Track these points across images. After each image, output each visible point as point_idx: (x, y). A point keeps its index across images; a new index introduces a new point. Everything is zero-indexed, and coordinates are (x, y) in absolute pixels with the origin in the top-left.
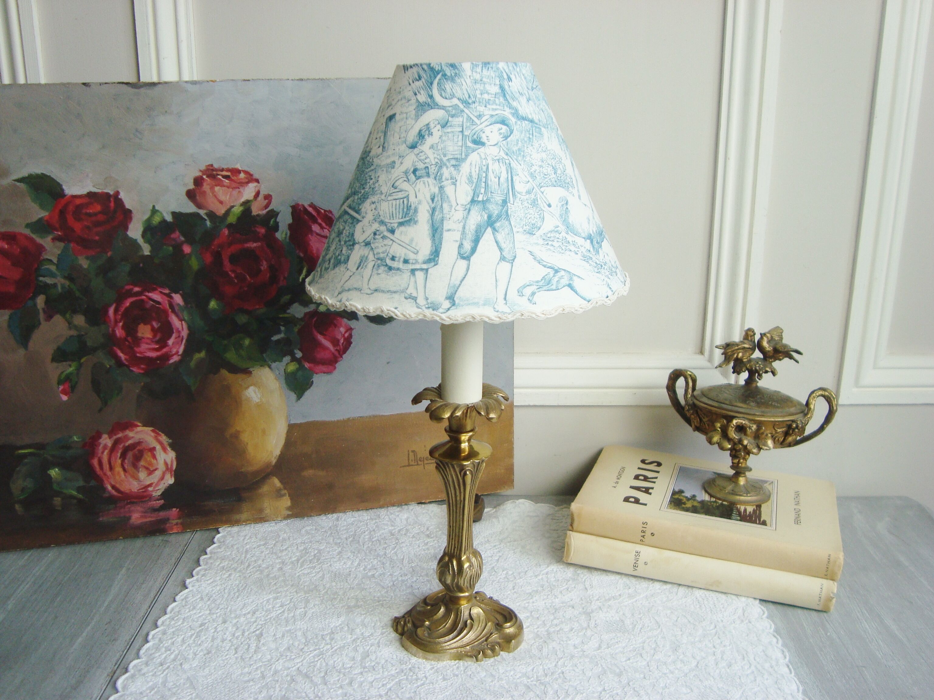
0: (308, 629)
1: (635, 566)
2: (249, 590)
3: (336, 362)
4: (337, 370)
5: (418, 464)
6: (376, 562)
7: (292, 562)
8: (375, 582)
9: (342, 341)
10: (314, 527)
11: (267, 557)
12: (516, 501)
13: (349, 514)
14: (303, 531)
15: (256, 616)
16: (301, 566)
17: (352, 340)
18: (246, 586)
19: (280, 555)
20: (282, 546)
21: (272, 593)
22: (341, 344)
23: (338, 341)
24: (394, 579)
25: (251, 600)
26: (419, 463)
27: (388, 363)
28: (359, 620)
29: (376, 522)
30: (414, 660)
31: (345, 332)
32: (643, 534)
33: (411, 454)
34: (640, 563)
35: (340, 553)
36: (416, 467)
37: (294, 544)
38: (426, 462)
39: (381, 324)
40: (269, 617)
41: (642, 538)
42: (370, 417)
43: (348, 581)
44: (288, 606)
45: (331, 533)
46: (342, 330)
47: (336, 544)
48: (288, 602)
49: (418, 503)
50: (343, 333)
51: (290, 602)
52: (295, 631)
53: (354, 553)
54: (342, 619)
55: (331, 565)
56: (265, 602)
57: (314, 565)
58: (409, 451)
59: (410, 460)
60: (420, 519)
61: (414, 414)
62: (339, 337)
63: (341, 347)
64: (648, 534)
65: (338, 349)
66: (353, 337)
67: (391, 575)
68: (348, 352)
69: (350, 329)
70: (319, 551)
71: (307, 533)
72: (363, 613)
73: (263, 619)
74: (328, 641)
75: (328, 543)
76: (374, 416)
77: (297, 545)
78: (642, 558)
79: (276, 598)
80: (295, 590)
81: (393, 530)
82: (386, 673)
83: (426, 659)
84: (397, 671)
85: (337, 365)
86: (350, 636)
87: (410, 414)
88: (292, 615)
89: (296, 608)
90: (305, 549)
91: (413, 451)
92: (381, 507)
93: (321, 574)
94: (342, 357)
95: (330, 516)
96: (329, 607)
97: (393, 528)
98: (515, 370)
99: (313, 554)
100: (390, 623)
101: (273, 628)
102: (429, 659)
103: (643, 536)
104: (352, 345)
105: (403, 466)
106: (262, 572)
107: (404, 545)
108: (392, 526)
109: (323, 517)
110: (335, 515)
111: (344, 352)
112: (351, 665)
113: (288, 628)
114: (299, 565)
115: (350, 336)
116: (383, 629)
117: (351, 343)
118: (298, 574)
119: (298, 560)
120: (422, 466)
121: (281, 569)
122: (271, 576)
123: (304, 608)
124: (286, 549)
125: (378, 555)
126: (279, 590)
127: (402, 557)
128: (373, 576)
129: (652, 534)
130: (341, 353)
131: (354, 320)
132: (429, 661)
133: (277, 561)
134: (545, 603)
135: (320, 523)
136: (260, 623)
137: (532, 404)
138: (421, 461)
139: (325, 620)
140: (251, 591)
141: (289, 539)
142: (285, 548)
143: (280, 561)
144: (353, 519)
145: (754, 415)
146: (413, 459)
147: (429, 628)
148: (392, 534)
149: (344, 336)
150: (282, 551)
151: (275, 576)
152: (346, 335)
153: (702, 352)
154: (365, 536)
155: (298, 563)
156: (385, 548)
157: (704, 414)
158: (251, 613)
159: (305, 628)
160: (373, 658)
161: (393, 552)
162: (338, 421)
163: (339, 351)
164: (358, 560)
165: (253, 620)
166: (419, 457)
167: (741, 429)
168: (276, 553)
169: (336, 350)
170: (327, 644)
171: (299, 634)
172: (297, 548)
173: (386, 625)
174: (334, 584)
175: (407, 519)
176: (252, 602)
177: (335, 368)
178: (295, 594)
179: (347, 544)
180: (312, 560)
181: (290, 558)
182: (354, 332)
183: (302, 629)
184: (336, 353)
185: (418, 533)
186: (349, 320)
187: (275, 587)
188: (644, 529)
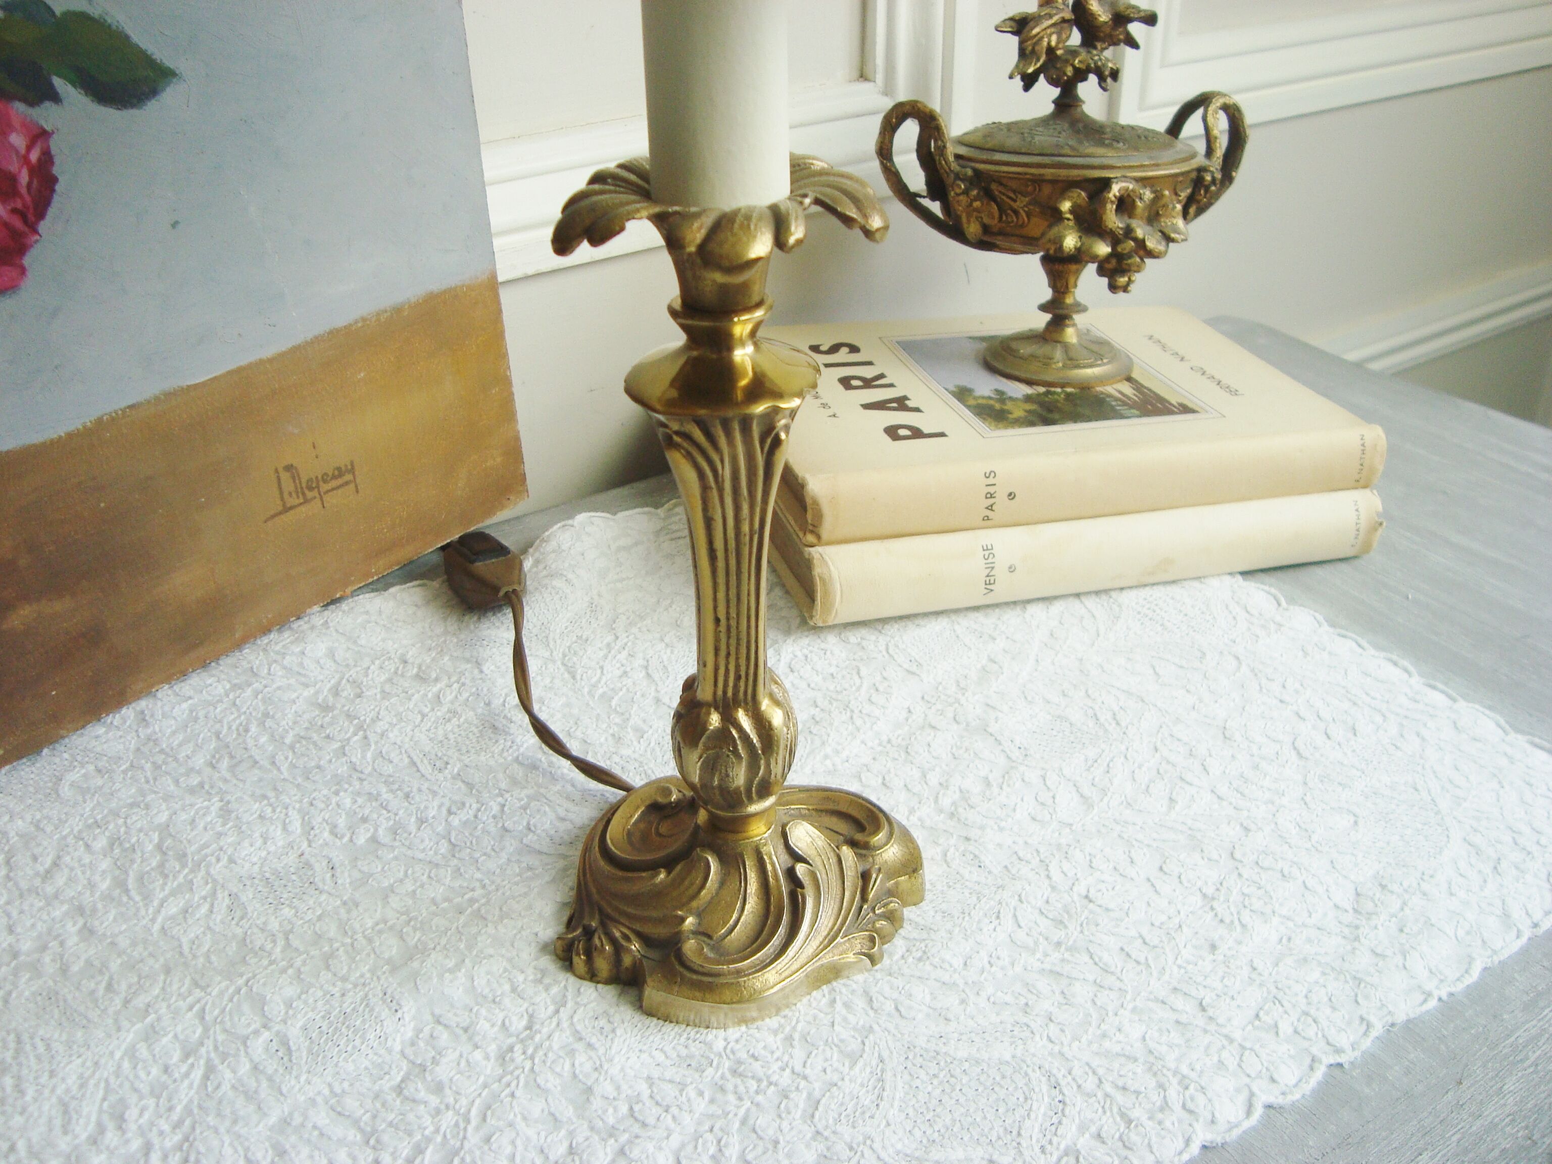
0: (338, 1090)
1: (989, 583)
2: (41, 1048)
3: (22, 249)
4: (30, 274)
5: (306, 501)
6: (348, 802)
7: (108, 898)
8: (396, 858)
9: (24, 178)
10: (91, 768)
11: (15, 914)
12: (570, 522)
13: (165, 693)
14: (66, 790)
15: (133, 1127)
16: (147, 898)
17: (56, 170)
18: (19, 1041)
19: (50, 890)
20: (35, 858)
21: (125, 1024)
22: (24, 191)
23: (13, 179)
24: (440, 829)
25: (72, 1081)
26: (309, 495)
27: (175, 225)
28: (456, 989)
29: (256, 694)
30: (717, 1038)
31: (29, 148)
32: (991, 501)
33: (285, 476)
34: (1000, 572)
35: (226, 812)
36: (303, 509)
37: (71, 840)
38: (324, 487)
39: (133, 106)
40: (179, 1108)
41: (988, 513)
42: (157, 399)
43: (321, 885)
44: (209, 1043)
45: (156, 767)
46: (18, 140)
47: (192, 791)
48: (199, 1031)
49: (328, 605)
50: (23, 151)
51: (206, 1030)
52: (306, 1117)
53: (264, 797)
54: (409, 1008)
55: (232, 861)
56: (126, 1065)
57: (181, 879)
58: (276, 471)
59: (286, 495)
60: (362, 642)
61: (270, 361)
62: (13, 166)
63: (28, 199)
64: (1001, 498)
65: (19, 205)
66: (57, 160)
67: (421, 821)
68: (52, 212)
69: (40, 136)
70: (165, 829)
71: (84, 791)
72: (450, 964)
73: (166, 1127)
74: (434, 1101)
75: (167, 798)
76: (169, 395)
77: (79, 838)
78: (1001, 561)
79: (151, 1035)
80: (188, 981)
81: (317, 693)
82: (687, 1119)
83: (744, 1021)
84: (707, 1095)
85: (27, 261)
86: (478, 1055)
87: (261, 362)
88: (248, 1066)
89: (245, 1040)
90: (114, 841)
91: (289, 468)
92: (239, 645)
93: (223, 901)
94: (35, 232)
95: (115, 719)
96: (336, 990)
97: (312, 690)
98: (489, 190)
99: (150, 847)
100: (548, 963)
101: (227, 1139)
102: (754, 1020)
103: (990, 508)
104: (58, 187)
105: (273, 517)
106: (35, 969)
107: (381, 726)
108: (306, 686)
109: (97, 730)
110: (128, 713)
111: (41, 214)
112: (566, 1144)
113: (273, 1120)
114: (138, 898)
115: (47, 158)
116: (547, 989)
117: (55, 180)
118: (156, 927)
119: (121, 884)
120: (318, 501)
121: (88, 932)
122: (75, 968)
123: (265, 1026)
124: (56, 864)
125: (338, 780)
126: (140, 1001)
127: (406, 760)
128: (374, 840)
129: (1010, 494)
130: (31, 217)
131: (47, 104)
132: (759, 1023)
133: (57, 913)
134: (863, 742)
135: (98, 749)
136: (168, 1144)
137: (531, 272)
138: (310, 489)
139: (363, 1039)
140: (48, 1047)
141: (37, 827)
142: (48, 861)
143: (65, 907)
144: (185, 706)
145: (1142, 166)
146: (292, 488)
147: (703, 933)
148: (326, 708)
149: (26, 160)
150: (47, 875)
151: (89, 963)
152: (34, 156)
153: (863, 76)
154: (256, 739)
155: (127, 891)
156: (342, 752)
157: (1014, 192)
158: (110, 1125)
159: (326, 1091)
160: (608, 1089)
161: (369, 755)
162: (70, 436)
163: (22, 214)
164: (294, 815)
165: (136, 1144)
166: (304, 481)
167: (1125, 204)
168: (34, 891)
169: (14, 211)
170: (438, 1112)
171: (321, 1117)
172: (87, 846)
173: (544, 972)
174: (287, 912)
175: (331, 653)
176: (82, 1086)
177: (23, 271)
178: (198, 993)
179: (226, 781)
180: (161, 865)
181: (92, 886)
182: (55, 145)
183: (319, 1099)
184: (18, 223)
185: (390, 680)
186: (32, 104)
187: (118, 1001)
188: (991, 490)
